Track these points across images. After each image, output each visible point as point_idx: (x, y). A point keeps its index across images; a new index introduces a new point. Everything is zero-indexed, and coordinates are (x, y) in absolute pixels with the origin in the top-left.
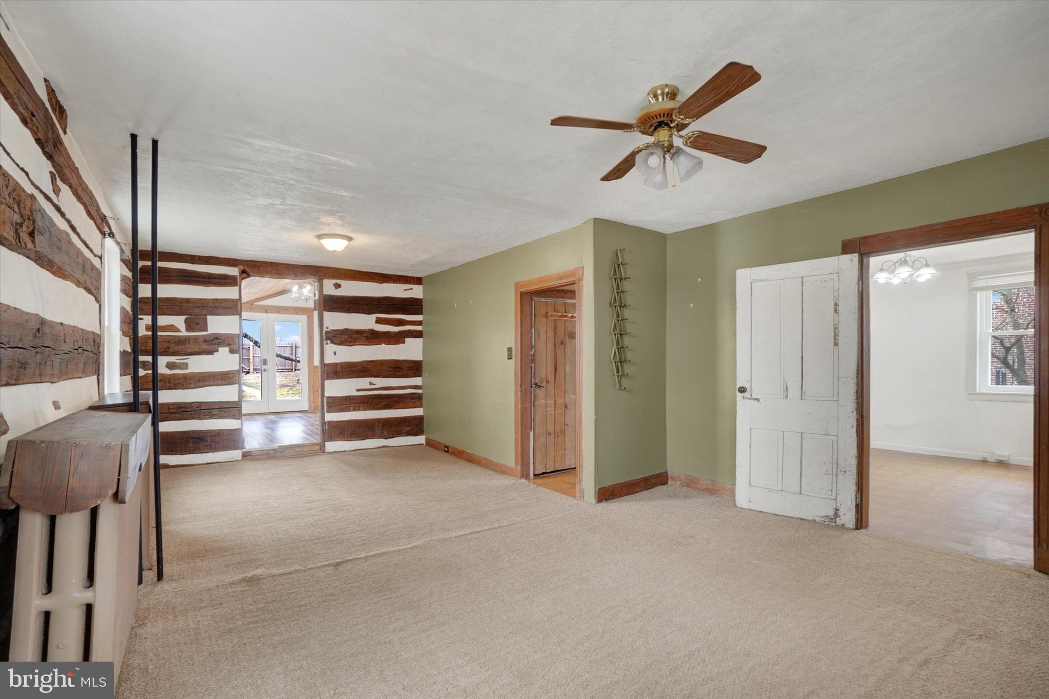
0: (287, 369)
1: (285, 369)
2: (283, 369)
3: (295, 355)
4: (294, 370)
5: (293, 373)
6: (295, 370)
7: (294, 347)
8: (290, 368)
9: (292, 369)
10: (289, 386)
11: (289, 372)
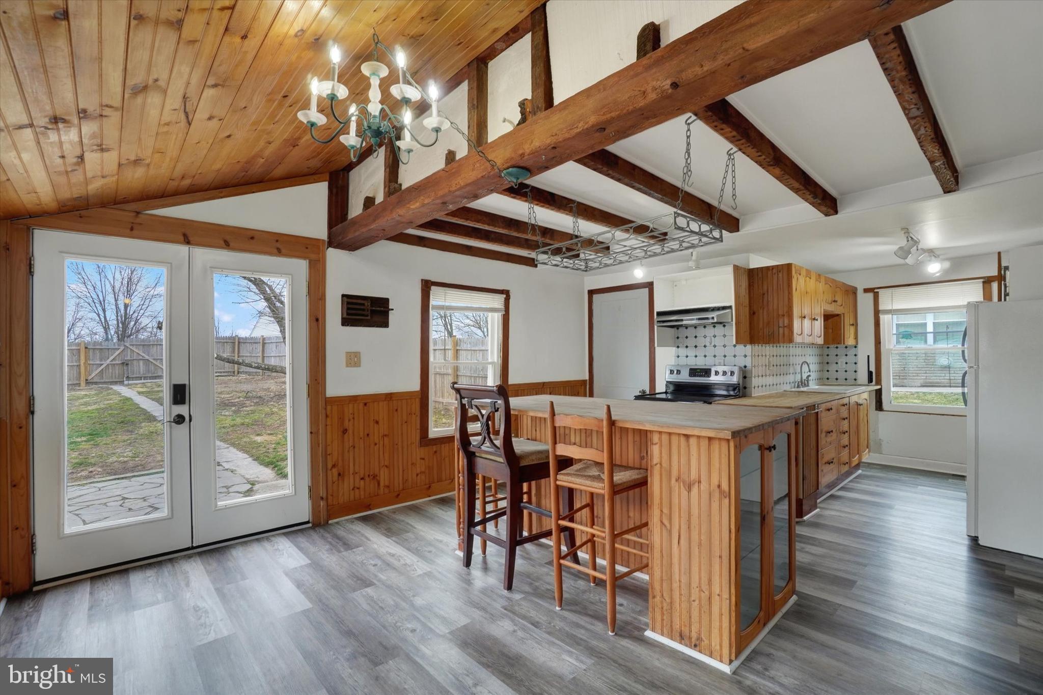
0: (226, 372)
1: (224, 372)
2: (221, 372)
3: (238, 354)
4: (236, 373)
5: (235, 378)
6: (238, 372)
7: (237, 343)
8: (230, 370)
9: (234, 372)
10: (233, 405)
11: (229, 376)
